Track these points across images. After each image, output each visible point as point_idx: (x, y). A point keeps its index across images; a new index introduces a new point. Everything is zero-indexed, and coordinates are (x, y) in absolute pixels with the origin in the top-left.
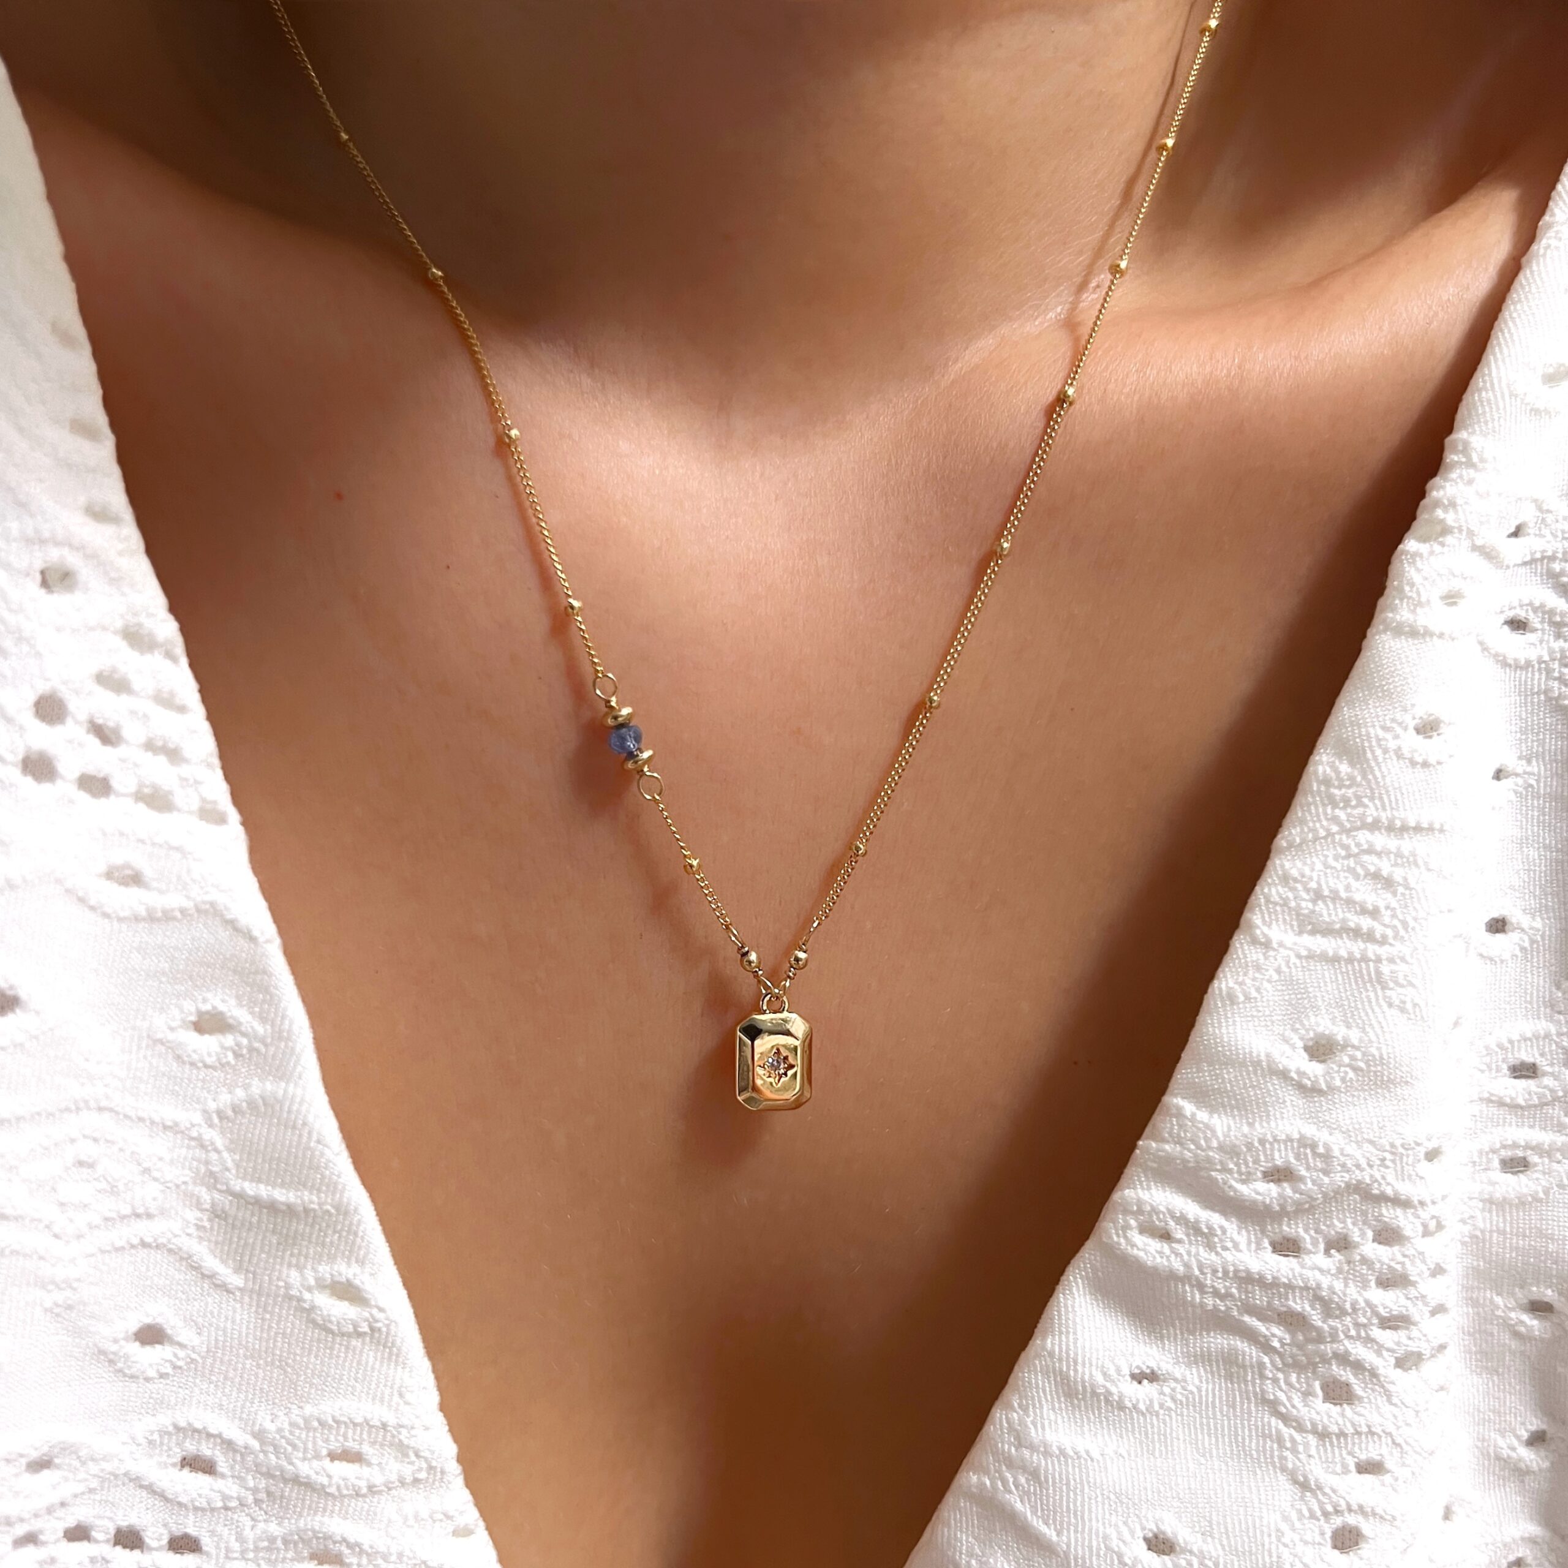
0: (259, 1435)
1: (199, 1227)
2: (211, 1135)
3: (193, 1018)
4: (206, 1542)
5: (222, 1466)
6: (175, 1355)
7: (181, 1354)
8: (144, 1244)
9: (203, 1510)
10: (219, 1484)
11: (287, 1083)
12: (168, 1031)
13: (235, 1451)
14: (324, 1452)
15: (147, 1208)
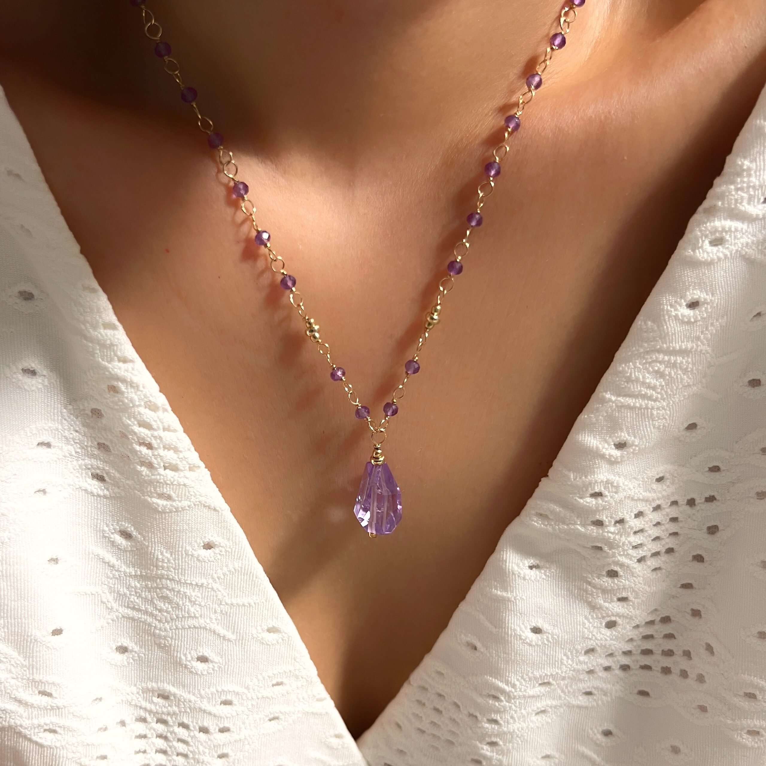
4: (233, 728)
5: (235, 701)
8: (195, 627)
9: (230, 717)
10: (234, 707)
13: (239, 695)
15: (195, 614)
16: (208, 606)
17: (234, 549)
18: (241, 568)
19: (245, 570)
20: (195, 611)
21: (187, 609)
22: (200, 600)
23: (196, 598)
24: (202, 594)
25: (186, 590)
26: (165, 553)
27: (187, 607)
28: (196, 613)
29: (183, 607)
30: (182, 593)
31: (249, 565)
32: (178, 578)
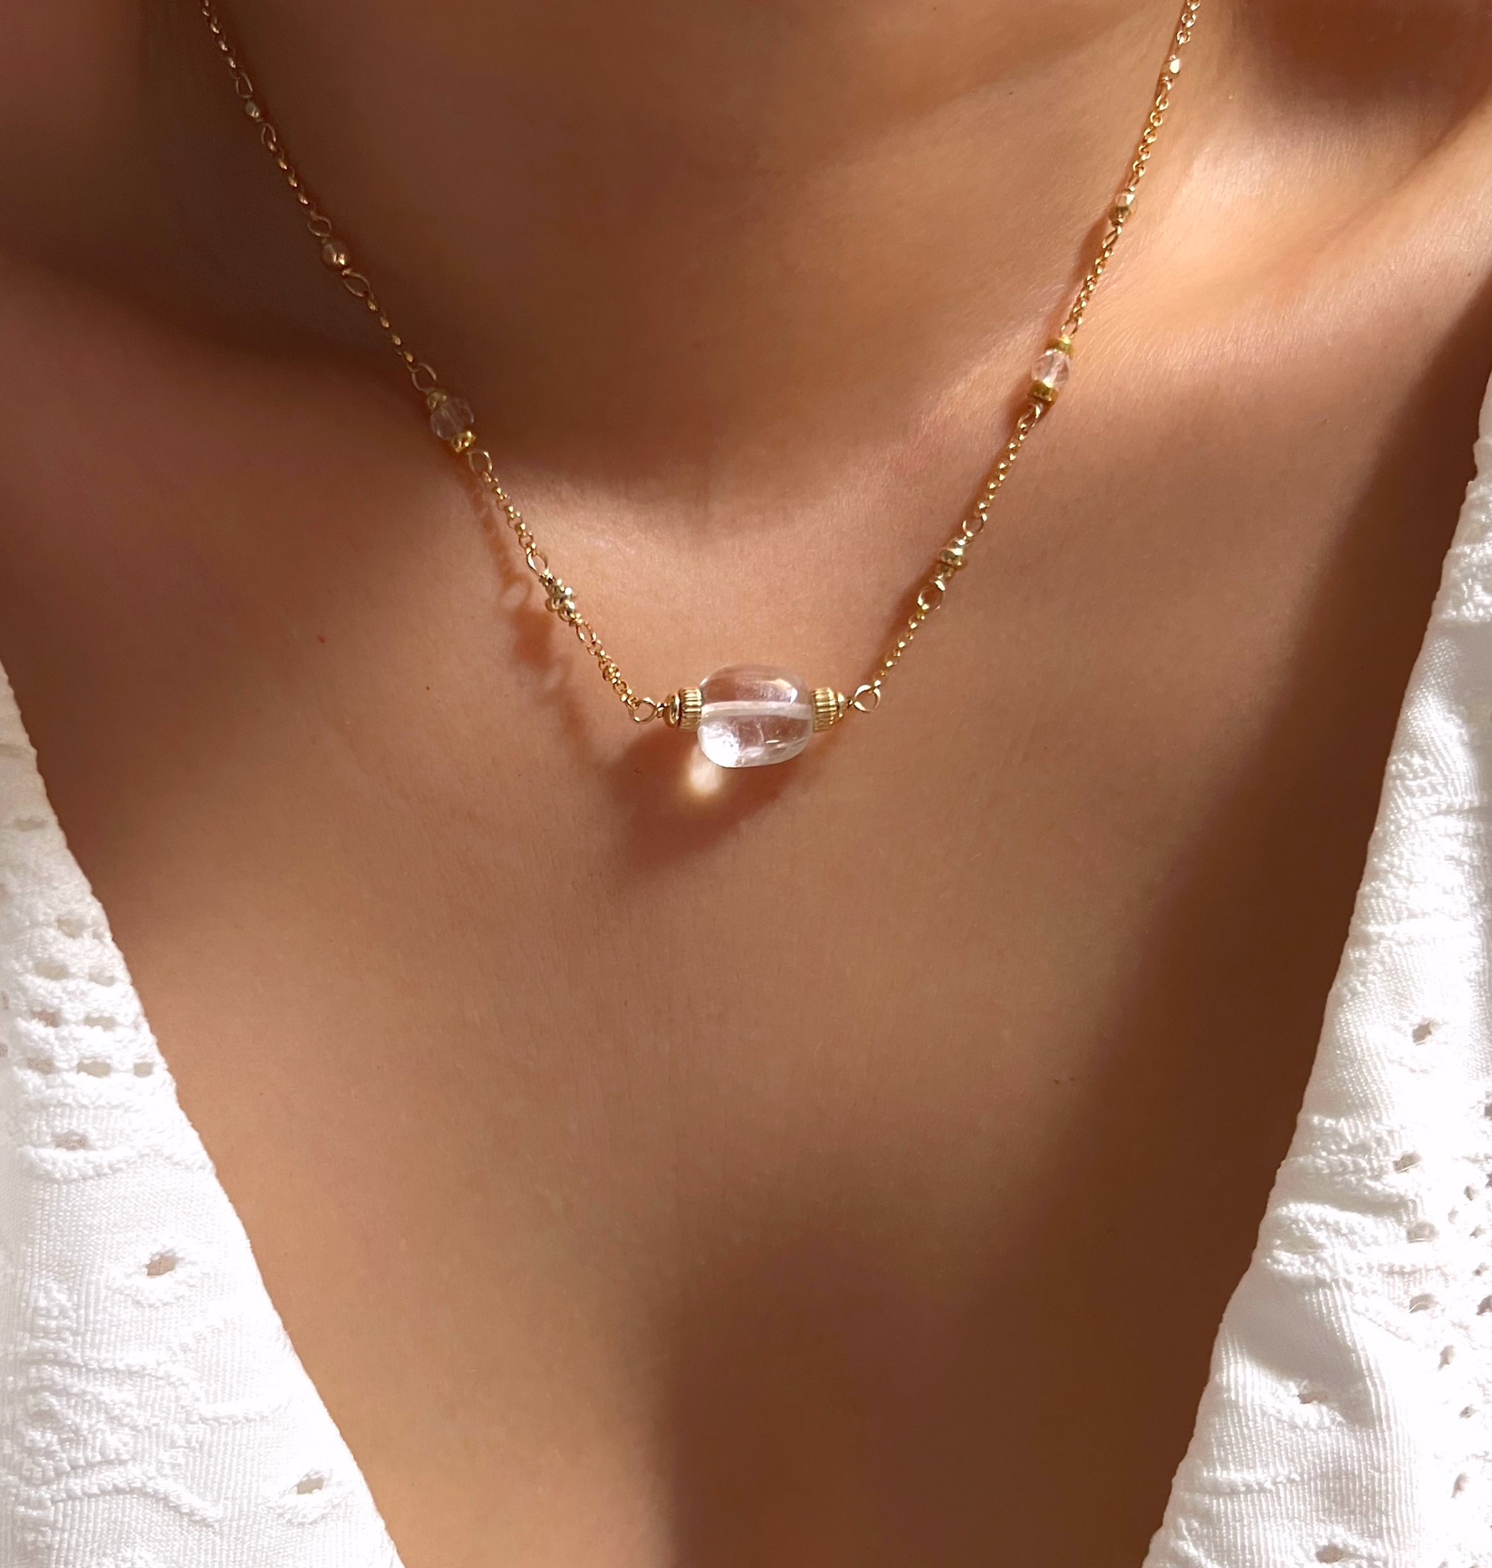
3: (146, 1262)
12: (124, 1279)
15: (118, 1454)
16: (154, 1429)
20: (120, 1446)
21: (98, 1443)
22: (134, 1412)
23: (123, 1406)
24: (139, 1396)
25: (98, 1389)
26: (55, 1293)
27: (99, 1434)
28: (122, 1450)
29: (90, 1436)
30: (89, 1397)
32: (83, 1356)
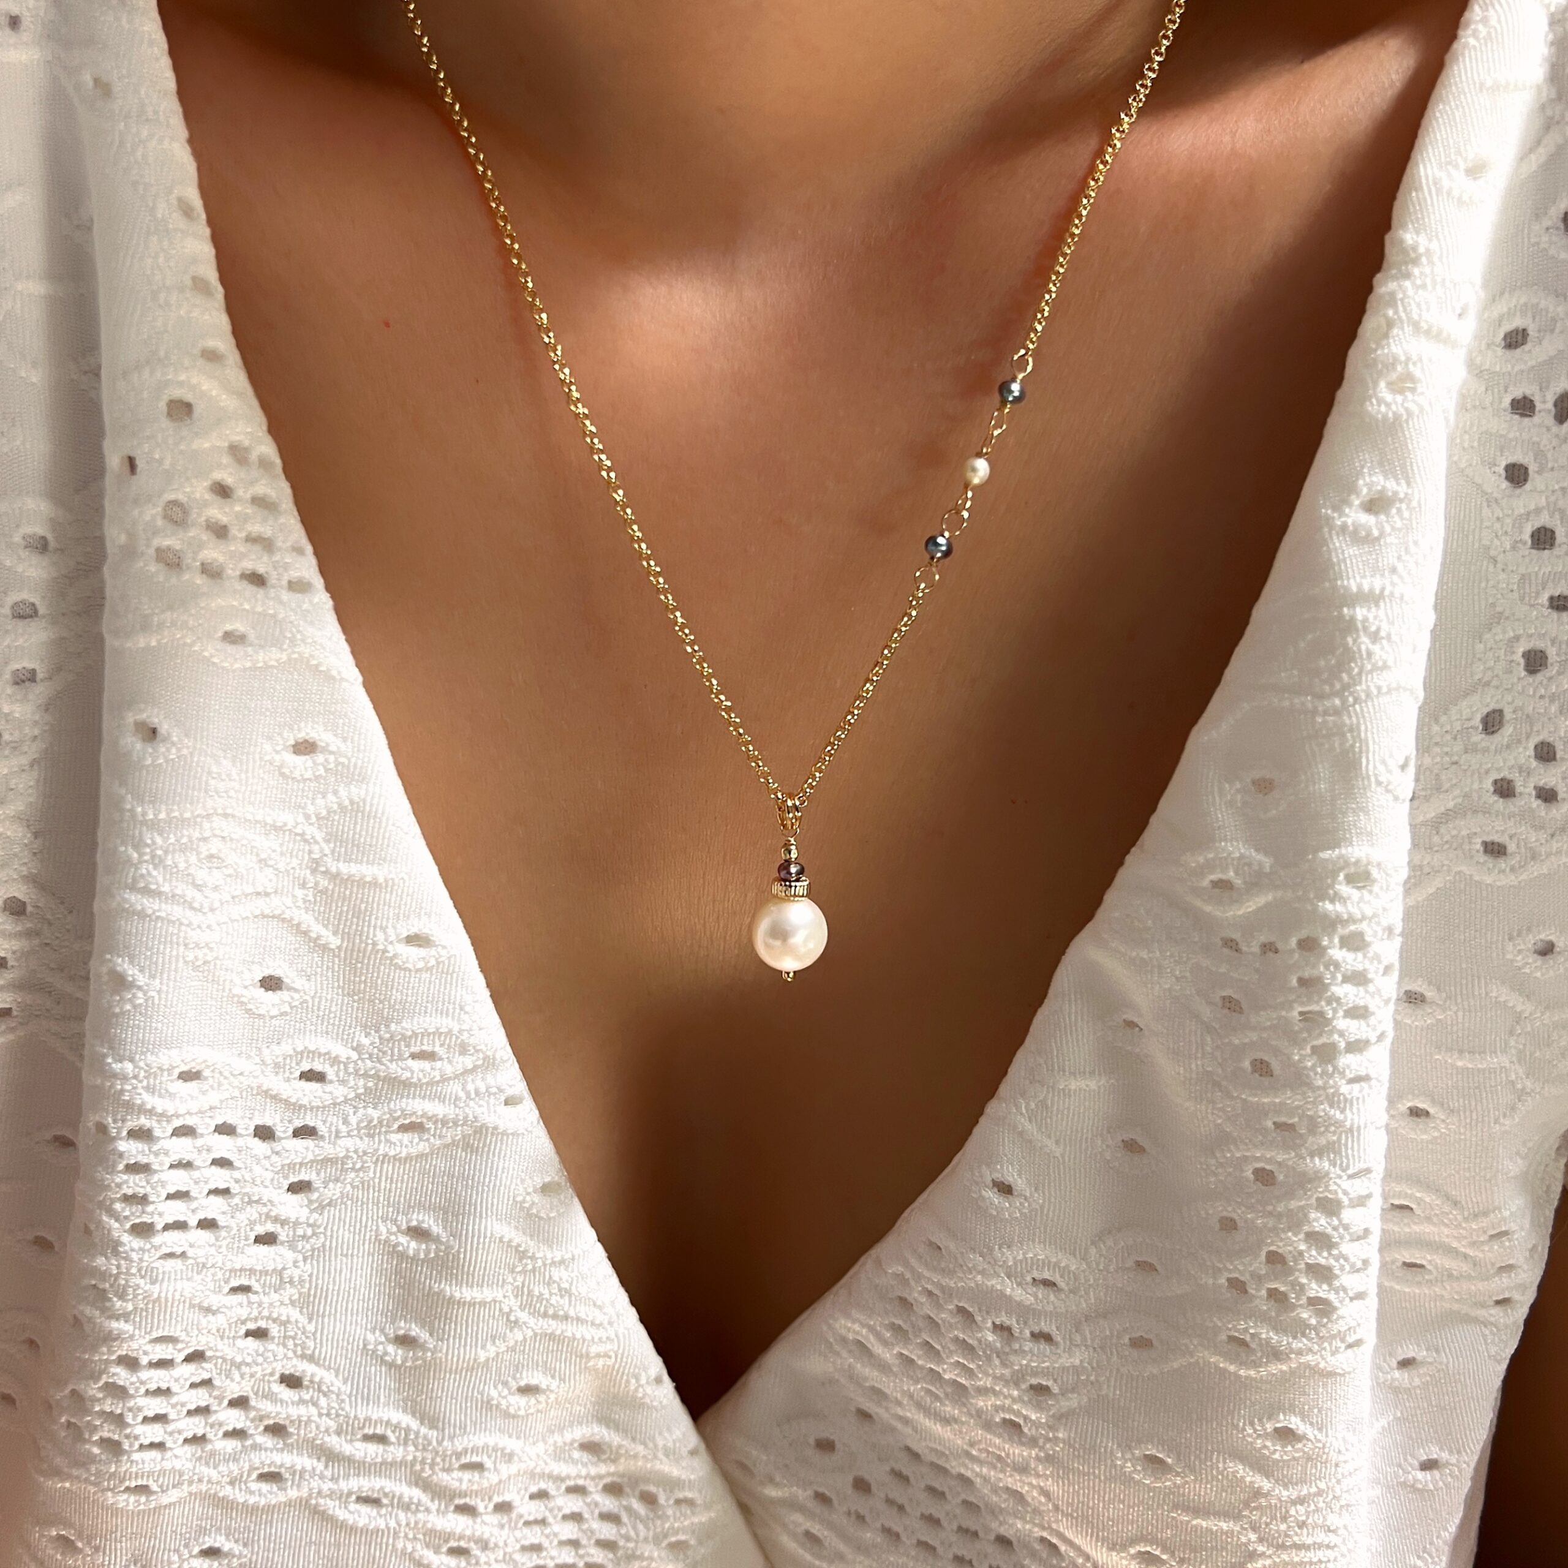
0: (358, 1048)
1: (305, 901)
2: (312, 831)
3: (293, 742)
4: (322, 1129)
5: (331, 1074)
6: (292, 998)
7: (296, 996)
8: (264, 916)
9: (318, 1108)
10: (329, 1088)
11: (367, 784)
12: (274, 755)
13: (340, 1062)
14: (407, 1055)
17: (353, 760)
18: (364, 801)
19: (371, 805)
31: (380, 796)
